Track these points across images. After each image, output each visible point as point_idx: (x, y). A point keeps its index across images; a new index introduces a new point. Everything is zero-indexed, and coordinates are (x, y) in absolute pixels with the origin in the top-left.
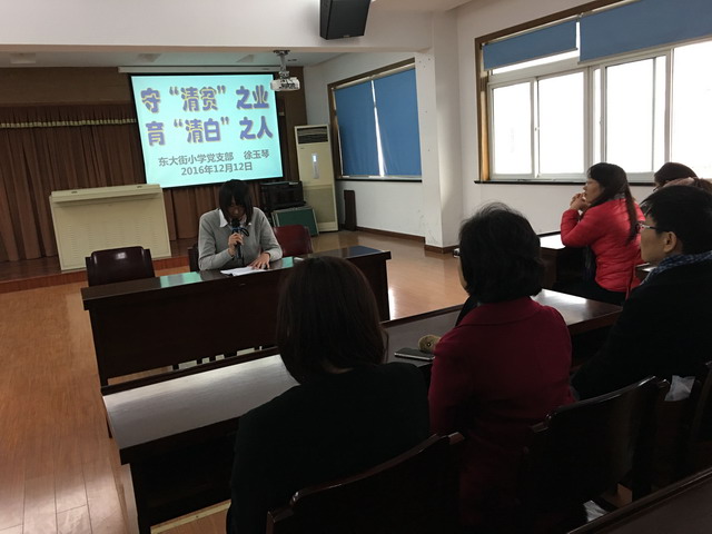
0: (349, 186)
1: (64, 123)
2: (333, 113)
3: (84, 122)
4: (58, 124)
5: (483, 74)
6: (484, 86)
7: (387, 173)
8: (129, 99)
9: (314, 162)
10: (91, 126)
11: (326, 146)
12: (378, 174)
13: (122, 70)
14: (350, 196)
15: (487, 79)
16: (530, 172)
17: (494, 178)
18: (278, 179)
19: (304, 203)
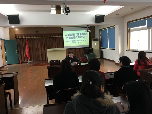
0: (102, 50)
2: (100, 35)
3: (54, 37)
4: (50, 37)
5: (129, 29)
6: (129, 31)
7: (109, 48)
9: (95, 45)
11: (98, 42)
12: (108, 48)
13: (61, 27)
14: (102, 52)
15: (129, 30)
16: (137, 49)
17: (130, 50)
18: (88, 48)
19: (93, 53)
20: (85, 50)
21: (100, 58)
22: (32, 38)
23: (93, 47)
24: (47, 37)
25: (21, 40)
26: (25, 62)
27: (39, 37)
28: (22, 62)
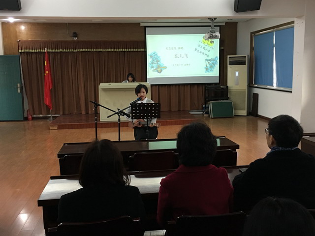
0: (256, 91)
1: (112, 50)
2: (252, 49)
3: (121, 50)
4: (110, 50)
7: (278, 85)
8: (143, 39)
9: (237, 76)
10: (124, 52)
11: (244, 68)
12: (272, 85)
13: (142, 25)
14: (256, 96)
18: (216, 84)
19: (227, 98)
20: (205, 90)
21: (249, 114)
22: (60, 52)
23: (231, 83)
24: (102, 50)
25: (34, 56)
26: (41, 116)
27: (81, 50)
28: (35, 116)
